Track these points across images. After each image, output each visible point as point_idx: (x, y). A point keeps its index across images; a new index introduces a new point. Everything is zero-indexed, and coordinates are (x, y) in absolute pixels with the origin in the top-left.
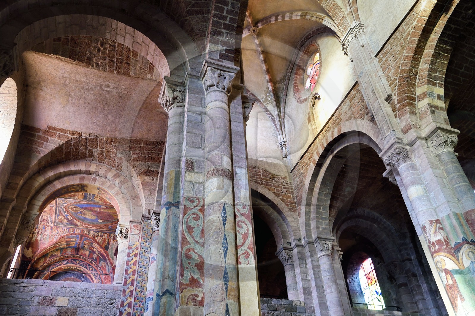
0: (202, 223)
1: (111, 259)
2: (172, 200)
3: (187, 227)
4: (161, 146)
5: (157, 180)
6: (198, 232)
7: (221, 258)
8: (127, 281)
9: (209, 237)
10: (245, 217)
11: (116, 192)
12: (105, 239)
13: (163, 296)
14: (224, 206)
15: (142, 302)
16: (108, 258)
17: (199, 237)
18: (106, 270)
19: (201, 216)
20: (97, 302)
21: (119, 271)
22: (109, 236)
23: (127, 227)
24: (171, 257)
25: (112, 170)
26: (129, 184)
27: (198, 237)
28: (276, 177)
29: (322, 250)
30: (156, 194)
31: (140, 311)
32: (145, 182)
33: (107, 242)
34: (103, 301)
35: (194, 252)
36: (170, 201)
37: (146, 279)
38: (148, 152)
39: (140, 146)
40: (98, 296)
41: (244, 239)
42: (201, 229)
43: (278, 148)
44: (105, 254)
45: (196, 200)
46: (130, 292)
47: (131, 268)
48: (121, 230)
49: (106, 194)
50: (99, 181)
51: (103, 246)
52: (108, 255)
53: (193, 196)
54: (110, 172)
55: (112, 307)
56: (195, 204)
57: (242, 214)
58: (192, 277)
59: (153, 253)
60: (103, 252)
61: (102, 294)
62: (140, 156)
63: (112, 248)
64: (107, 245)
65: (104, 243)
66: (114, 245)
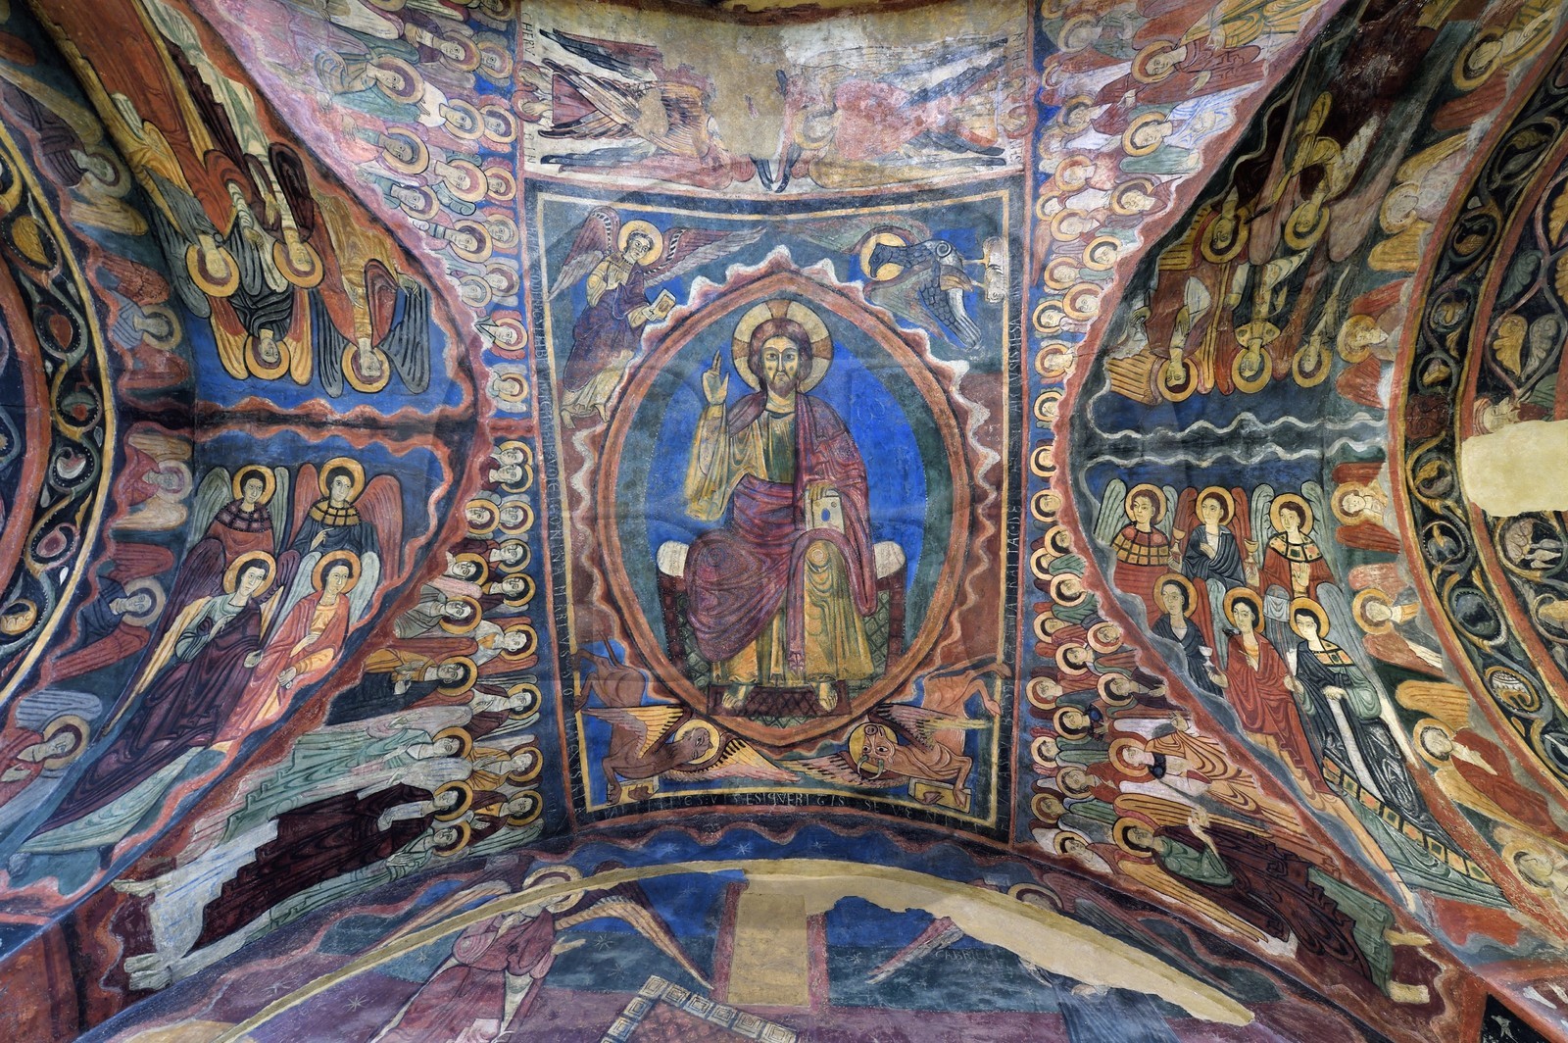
22: (505, 675)
33: (431, 675)
51: (377, 659)
63: (375, 750)
64: (399, 690)
65: (421, 651)
66: (414, 752)
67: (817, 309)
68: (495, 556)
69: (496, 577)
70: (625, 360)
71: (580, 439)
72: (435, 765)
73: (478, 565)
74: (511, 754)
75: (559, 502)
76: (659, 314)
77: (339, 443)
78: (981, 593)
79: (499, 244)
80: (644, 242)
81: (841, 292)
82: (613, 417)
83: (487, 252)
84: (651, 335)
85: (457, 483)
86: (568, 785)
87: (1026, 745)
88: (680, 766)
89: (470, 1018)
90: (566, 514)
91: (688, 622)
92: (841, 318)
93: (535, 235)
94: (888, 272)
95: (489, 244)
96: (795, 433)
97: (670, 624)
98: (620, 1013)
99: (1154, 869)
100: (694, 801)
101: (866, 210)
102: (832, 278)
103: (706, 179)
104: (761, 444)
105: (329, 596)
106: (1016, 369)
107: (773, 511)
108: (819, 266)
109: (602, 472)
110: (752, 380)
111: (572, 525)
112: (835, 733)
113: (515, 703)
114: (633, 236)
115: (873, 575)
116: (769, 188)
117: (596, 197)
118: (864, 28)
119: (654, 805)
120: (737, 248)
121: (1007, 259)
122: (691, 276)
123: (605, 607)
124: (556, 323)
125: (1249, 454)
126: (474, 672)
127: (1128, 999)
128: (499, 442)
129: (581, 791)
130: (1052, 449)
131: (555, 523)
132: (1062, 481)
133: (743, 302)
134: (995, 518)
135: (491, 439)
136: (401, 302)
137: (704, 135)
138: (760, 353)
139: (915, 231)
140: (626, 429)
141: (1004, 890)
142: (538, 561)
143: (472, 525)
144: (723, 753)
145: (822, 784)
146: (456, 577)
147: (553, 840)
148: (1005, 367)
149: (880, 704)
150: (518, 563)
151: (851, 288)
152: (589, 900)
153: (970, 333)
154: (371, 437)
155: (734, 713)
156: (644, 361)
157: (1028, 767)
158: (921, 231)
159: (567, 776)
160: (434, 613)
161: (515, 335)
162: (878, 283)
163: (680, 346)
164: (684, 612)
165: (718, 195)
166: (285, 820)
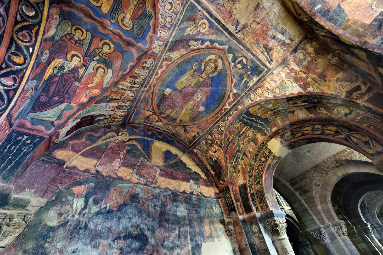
51: (107, 94)
63: (100, 108)
64: (108, 99)
65: (115, 93)
66: (106, 109)
67: (223, 63)
68: (137, 80)
69: (135, 83)
70: (183, 51)
71: (165, 63)
72: (108, 112)
73: (133, 81)
74: (122, 112)
75: (154, 74)
76: (196, 45)
77: (109, 36)
78: (211, 122)
79: (175, 10)
80: (204, 26)
81: (229, 63)
82: (174, 62)
83: (171, 11)
84: (192, 48)
85: (136, 64)
86: (129, 118)
87: (201, 141)
88: (148, 121)
89: (116, 158)
90: (153, 76)
91: (164, 102)
92: (225, 68)
93: (183, 10)
94: (239, 66)
95: (173, 9)
96: (203, 82)
97: (160, 101)
98: (138, 162)
99: (206, 160)
100: (148, 126)
101: (246, 51)
102: (230, 59)
103: (226, 19)
104: (196, 80)
105: (98, 75)
106: (242, 98)
107: (190, 92)
108: (230, 55)
109: (165, 72)
110: (203, 68)
111: (154, 79)
112: (176, 126)
113: (127, 105)
114: (203, 23)
115: (198, 109)
116: (235, 31)
117: (202, 8)
118: (280, 10)
119: (141, 124)
120: (220, 39)
121: (256, 81)
122: (207, 40)
123: (151, 94)
124: (175, 35)
125: (255, 124)
126: (122, 98)
127: (196, 173)
128: (149, 58)
129: (130, 119)
130: (236, 112)
131: (151, 77)
132: (233, 117)
133: (212, 52)
134: (221, 114)
135: (148, 57)
136: (145, 14)
137: (234, 7)
138: (208, 64)
139: (249, 62)
140: (174, 66)
141: (188, 155)
142: (144, 83)
143: (136, 73)
144: (157, 121)
145: (169, 130)
146: (127, 82)
147: (122, 125)
148: (241, 97)
149: (185, 126)
150: (140, 82)
151: (231, 64)
152: (130, 140)
153: (241, 87)
154: (119, 40)
155: (162, 117)
156: (186, 54)
157: (200, 143)
158: (250, 63)
159: (129, 117)
160: (120, 87)
161: (165, 35)
162: (236, 66)
163: (195, 54)
164: (164, 100)
165: (225, 24)
166: (82, 118)
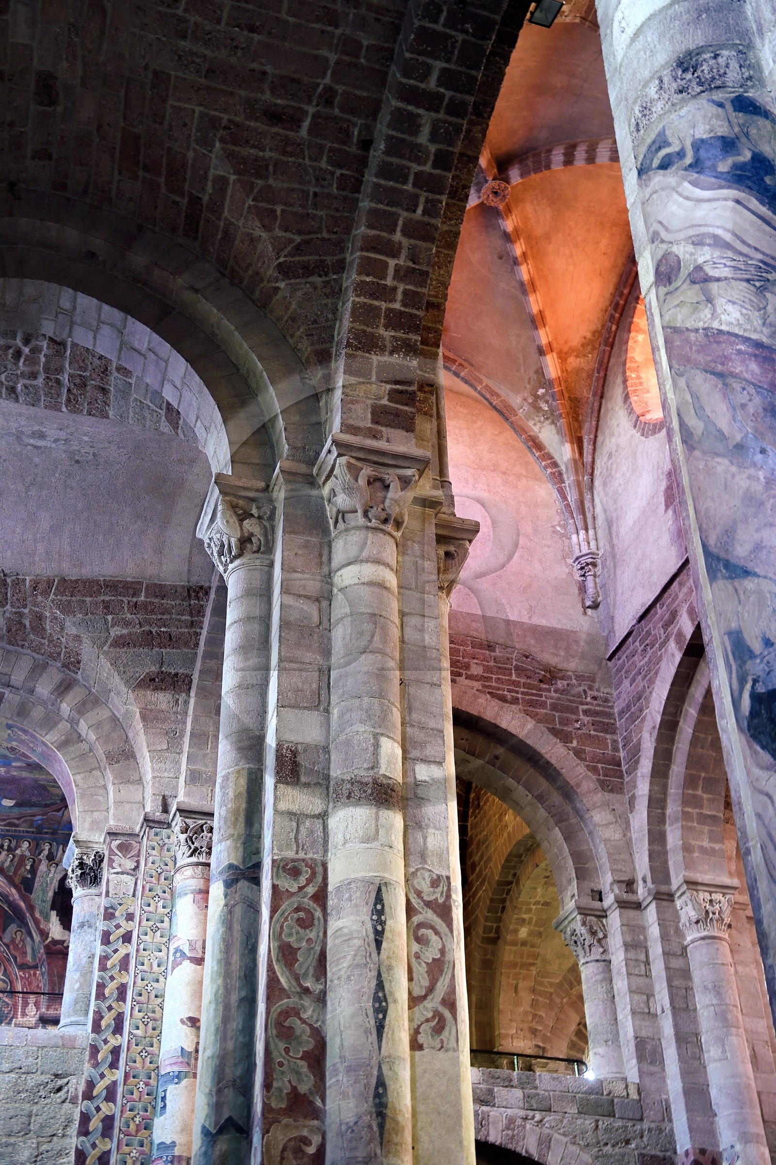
0: (321, 934)
1: (42, 920)
2: (241, 860)
3: (280, 947)
4: (198, 598)
5: (186, 702)
6: (309, 960)
7: (370, 1040)
8: (102, 1017)
9: (339, 978)
10: (435, 912)
11: (63, 738)
12: (23, 857)
13: (220, 1137)
14: (379, 890)
15: (147, 1084)
16: (33, 915)
17: (313, 976)
18: (25, 953)
19: (318, 914)
20: (16, 1084)
21: (77, 986)
22: (36, 849)
23: (98, 848)
24: (240, 1026)
25: (49, 669)
26: (105, 714)
27: (310, 975)
28: (561, 675)
29: (697, 922)
30: (186, 748)
31: (141, 1113)
32: (151, 710)
33: (28, 867)
34: (32, 1081)
35: (301, 1019)
36: (235, 863)
37: (157, 1015)
38: (159, 617)
39: (134, 600)
40: (17, 1065)
41: (431, 976)
42: (318, 952)
43: (571, 574)
44: (22, 904)
45: (305, 869)
46: (112, 1052)
47: (112, 978)
48: (81, 859)
49: (32, 742)
50: (9, 702)
51: (17, 880)
52: (31, 908)
53: (297, 857)
54: (44, 675)
55: (59, 1101)
56: (302, 880)
57: (428, 904)
58: (294, 1089)
59: (179, 935)
60: (17, 896)
61: (30, 1059)
62: (134, 630)
63: (44, 885)
64: (29, 876)
65: (20, 869)
66: (51, 875)
72: (58, 871)
126: (32, 857)
